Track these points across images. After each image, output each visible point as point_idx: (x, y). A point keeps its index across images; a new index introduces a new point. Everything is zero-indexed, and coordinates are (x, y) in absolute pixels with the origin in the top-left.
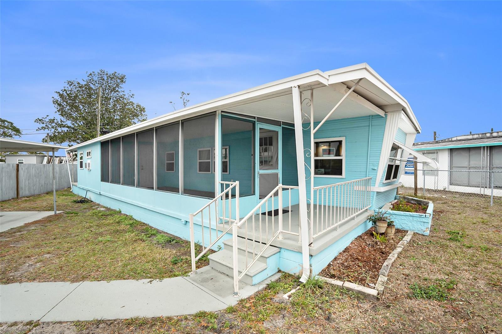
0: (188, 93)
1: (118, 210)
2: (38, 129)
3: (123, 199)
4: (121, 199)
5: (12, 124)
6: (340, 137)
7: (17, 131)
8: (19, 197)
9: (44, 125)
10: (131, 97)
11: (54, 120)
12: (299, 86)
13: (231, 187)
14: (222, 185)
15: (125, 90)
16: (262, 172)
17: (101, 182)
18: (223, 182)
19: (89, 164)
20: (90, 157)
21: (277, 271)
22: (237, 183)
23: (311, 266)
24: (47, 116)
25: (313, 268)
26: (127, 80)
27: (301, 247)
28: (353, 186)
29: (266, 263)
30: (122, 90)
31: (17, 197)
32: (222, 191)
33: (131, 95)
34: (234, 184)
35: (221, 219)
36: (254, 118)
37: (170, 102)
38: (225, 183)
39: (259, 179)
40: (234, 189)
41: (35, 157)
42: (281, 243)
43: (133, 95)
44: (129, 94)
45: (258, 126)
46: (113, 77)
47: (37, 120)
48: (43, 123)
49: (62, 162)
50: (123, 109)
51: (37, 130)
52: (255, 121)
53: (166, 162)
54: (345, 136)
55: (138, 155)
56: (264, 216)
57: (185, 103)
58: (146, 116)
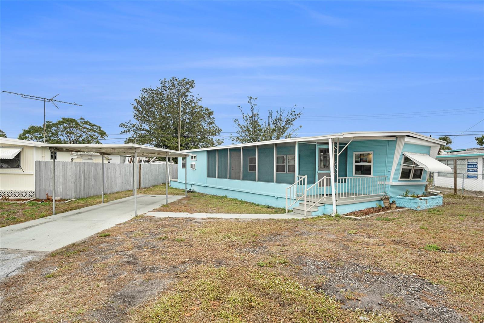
0: (256, 98)
1: (225, 196)
2: (121, 132)
3: (229, 188)
4: (228, 188)
5: (100, 127)
6: (370, 151)
7: (103, 134)
8: (141, 188)
9: (126, 129)
10: (199, 100)
11: (136, 124)
12: (331, 138)
13: (303, 178)
14: (298, 177)
15: (194, 93)
16: (320, 172)
17: (207, 178)
18: (299, 176)
19: (194, 165)
20: (196, 160)
21: (323, 214)
22: (306, 176)
23: (336, 210)
24: (130, 121)
25: (337, 211)
26: (196, 85)
27: (332, 202)
28: (377, 181)
29: (318, 209)
30: (191, 94)
31: (140, 188)
32: (298, 180)
33: (199, 99)
34: (304, 177)
35: (297, 194)
36: (316, 142)
37: (238, 106)
38: (300, 176)
39: (318, 176)
40: (304, 179)
41: (120, 157)
42: (325, 201)
43: (201, 98)
44: (197, 98)
45: (318, 147)
46: (183, 83)
47: (121, 125)
48: (126, 127)
49: (141, 162)
50: (192, 112)
51: (120, 134)
52: (316, 144)
53: (249, 164)
54: (374, 151)
55: (243, 160)
56: (320, 196)
57: (253, 107)
58: (214, 119)
